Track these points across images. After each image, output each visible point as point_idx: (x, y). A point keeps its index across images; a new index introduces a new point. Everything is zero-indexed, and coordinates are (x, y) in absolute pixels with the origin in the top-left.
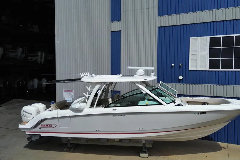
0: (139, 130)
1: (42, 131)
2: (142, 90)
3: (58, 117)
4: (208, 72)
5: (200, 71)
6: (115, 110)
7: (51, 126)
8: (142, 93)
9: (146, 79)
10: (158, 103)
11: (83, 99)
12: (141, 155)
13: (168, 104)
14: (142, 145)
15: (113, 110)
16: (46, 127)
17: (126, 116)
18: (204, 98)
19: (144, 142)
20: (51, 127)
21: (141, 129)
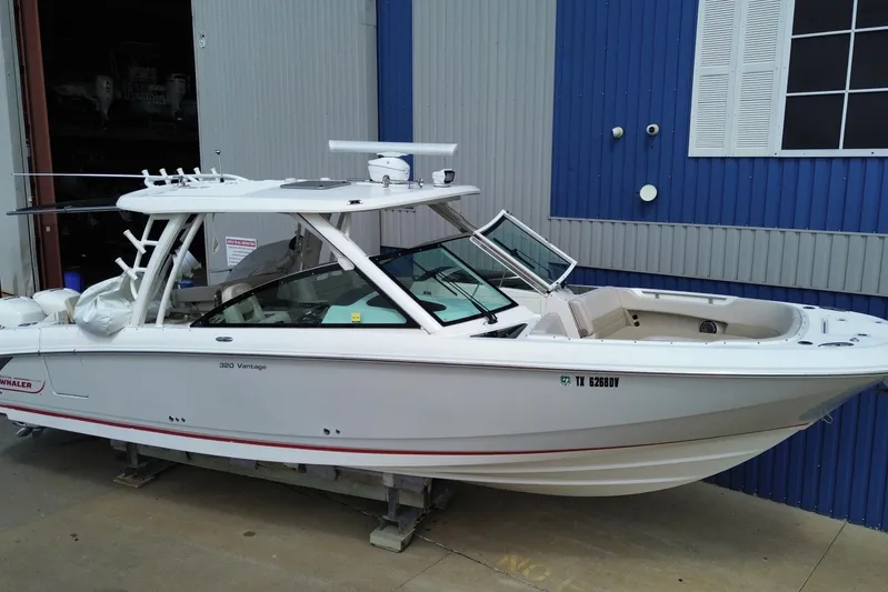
0: (322, 434)
1: (11, 403)
2: (337, 255)
3: (39, 354)
4: (773, 166)
5: (737, 159)
6: (226, 340)
7: (29, 385)
8: (338, 267)
9: (357, 202)
10: (402, 320)
11: (113, 285)
12: (377, 538)
13: (444, 324)
14: (382, 496)
15: (219, 339)
16: (14, 387)
17: (272, 368)
18: (711, 299)
19: (389, 482)
20: (29, 390)
21: (333, 433)
